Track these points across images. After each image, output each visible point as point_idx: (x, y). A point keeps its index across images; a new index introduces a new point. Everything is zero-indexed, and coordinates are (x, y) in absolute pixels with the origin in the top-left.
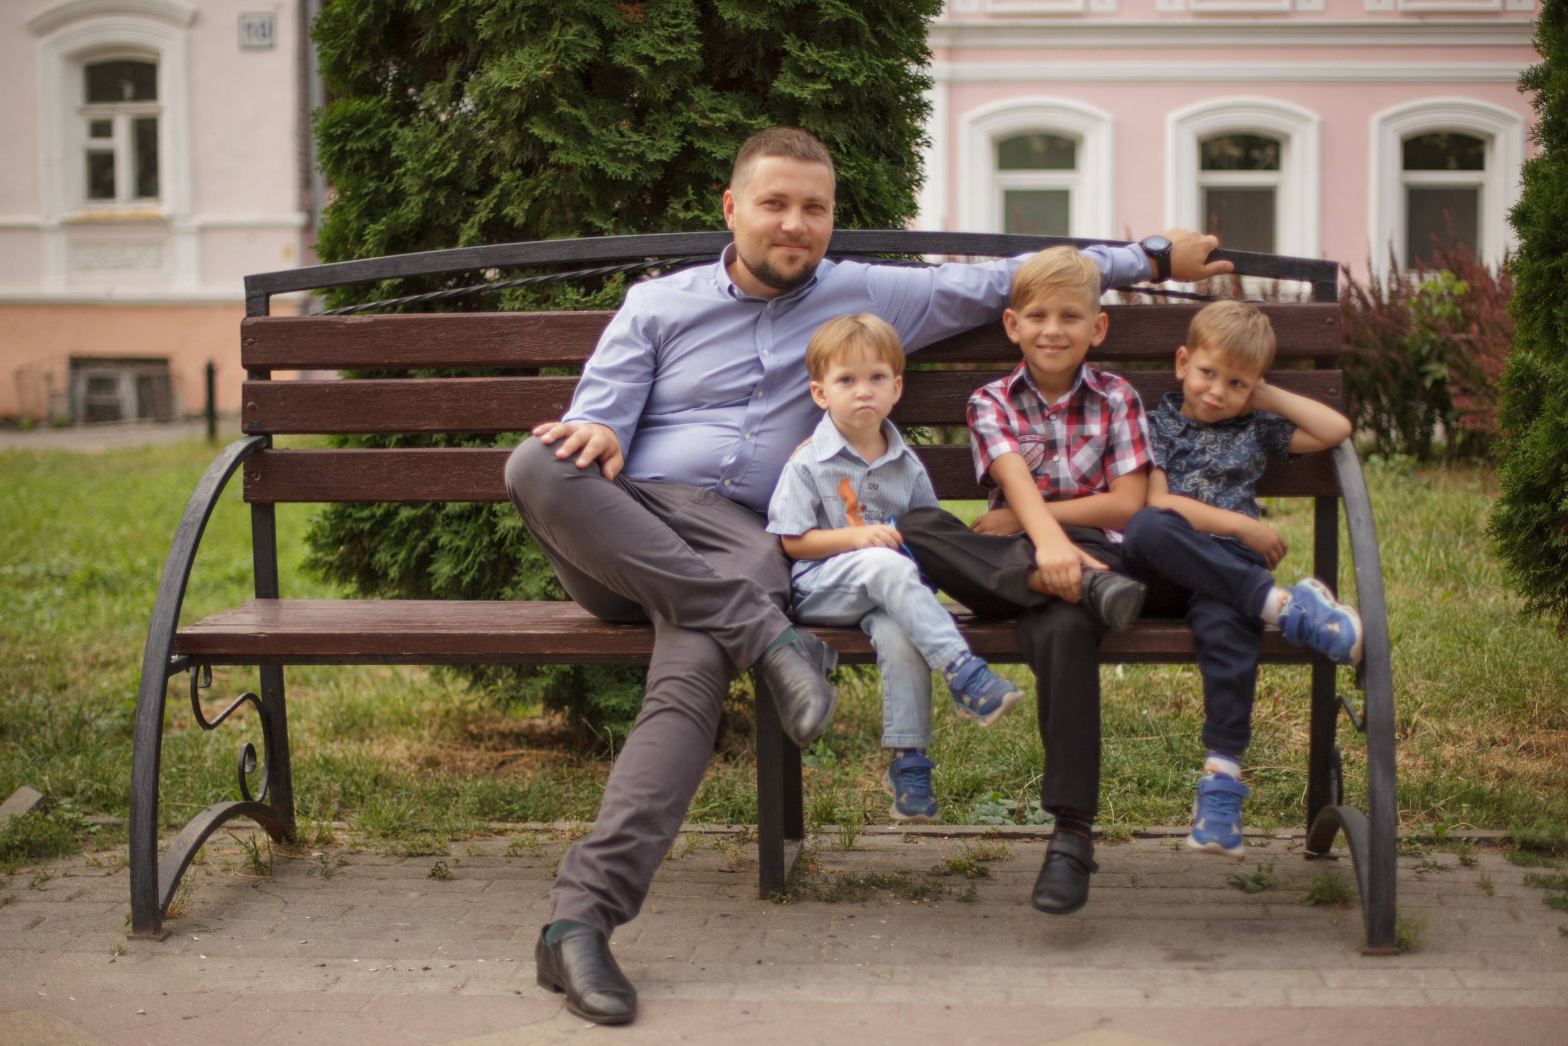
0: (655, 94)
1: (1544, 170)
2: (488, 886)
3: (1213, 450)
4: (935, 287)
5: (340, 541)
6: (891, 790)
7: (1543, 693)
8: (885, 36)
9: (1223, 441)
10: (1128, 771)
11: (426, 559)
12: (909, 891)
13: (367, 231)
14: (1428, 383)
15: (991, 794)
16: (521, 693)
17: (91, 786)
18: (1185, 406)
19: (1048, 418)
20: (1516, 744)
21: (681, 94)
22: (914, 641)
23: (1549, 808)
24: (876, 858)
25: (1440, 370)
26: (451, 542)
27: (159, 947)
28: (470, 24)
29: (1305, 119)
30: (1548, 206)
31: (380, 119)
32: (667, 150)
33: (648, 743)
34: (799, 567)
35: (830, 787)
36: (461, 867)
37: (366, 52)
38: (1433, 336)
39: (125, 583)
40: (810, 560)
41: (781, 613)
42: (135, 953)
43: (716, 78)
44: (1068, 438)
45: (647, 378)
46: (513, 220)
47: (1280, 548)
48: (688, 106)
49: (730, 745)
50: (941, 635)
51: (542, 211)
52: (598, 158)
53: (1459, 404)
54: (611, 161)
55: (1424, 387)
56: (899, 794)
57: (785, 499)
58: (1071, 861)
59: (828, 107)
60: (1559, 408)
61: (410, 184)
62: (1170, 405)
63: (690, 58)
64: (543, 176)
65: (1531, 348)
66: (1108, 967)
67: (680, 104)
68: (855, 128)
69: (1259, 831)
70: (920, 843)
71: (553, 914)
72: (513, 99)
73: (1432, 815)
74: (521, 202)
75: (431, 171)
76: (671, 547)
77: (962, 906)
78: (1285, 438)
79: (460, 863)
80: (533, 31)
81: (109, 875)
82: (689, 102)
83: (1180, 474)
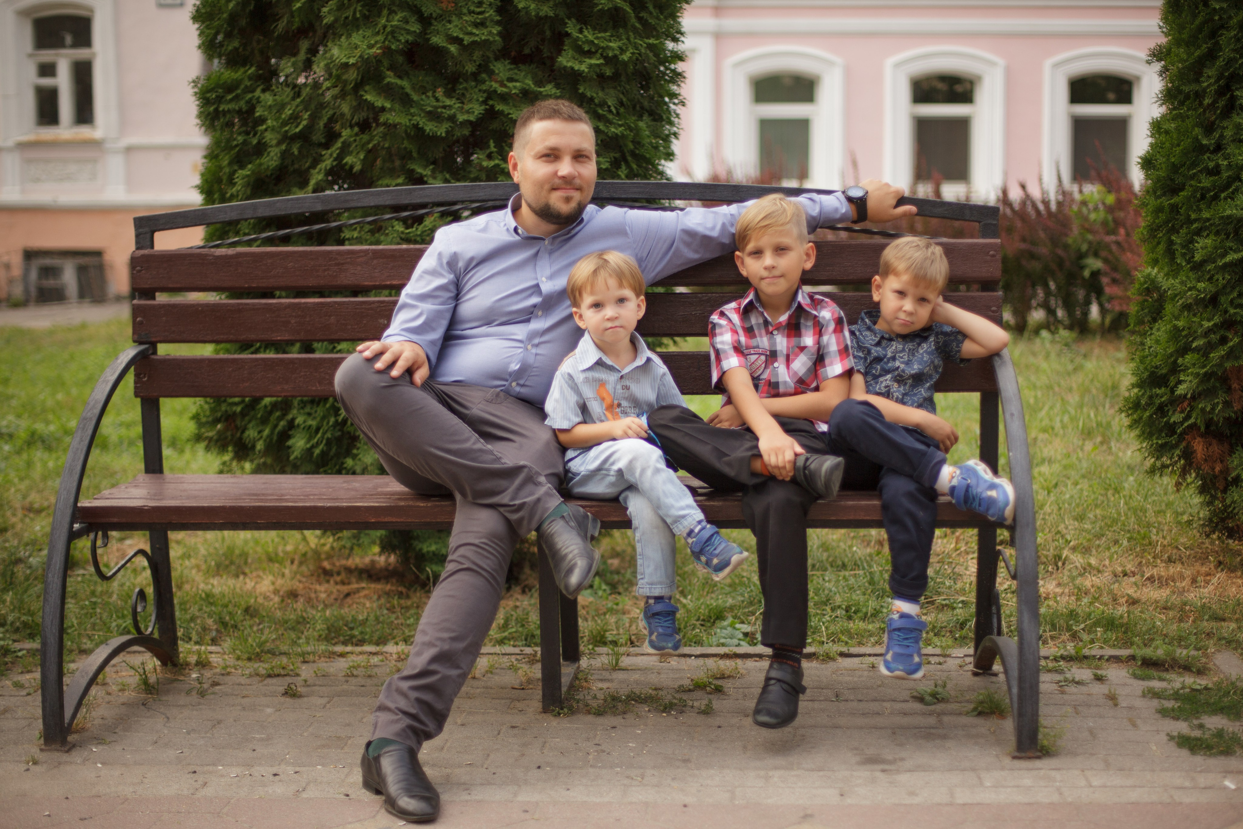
0: (464, 67)
1: (1166, 126)
2: (329, 702)
3: (902, 358)
4: (679, 228)
5: (217, 421)
6: (645, 628)
7: (1165, 532)
8: (646, 20)
9: (910, 350)
10: (838, 600)
11: (285, 435)
12: (660, 705)
13: (237, 175)
14: (1086, 273)
15: (730, 620)
16: (361, 541)
17: (19, 618)
18: (880, 321)
19: (771, 333)
20: (1143, 576)
21: (484, 68)
22: (661, 513)
23: (1165, 632)
24: (636, 676)
25: (1094, 263)
26: (305, 422)
27: (65, 757)
28: (316, 11)
29: (992, 64)
30: (1169, 156)
31: (246, 87)
32: (473, 112)
33: (449, 596)
34: (570, 454)
35: (605, 614)
36: (308, 686)
37: (236, 32)
38: (1090, 237)
39: (58, 440)
40: (579, 449)
41: (554, 491)
42: (45, 762)
43: (513, 54)
44: (788, 348)
45: (450, 301)
46: (352, 167)
47: (952, 438)
48: (490, 77)
49: (527, 579)
50: (682, 509)
51: (375, 160)
52: (418, 119)
53: (1109, 290)
54: (429, 121)
55: (1083, 278)
56: (651, 634)
57: (557, 401)
58: (785, 686)
59: (601, 77)
60: (1176, 313)
61: (270, 138)
62: (867, 320)
63: (491, 39)
64: (375, 133)
65: (1155, 265)
66: (813, 770)
67: (484, 75)
68: (623, 93)
69: (938, 651)
70: (672, 663)
71: (374, 733)
72: (351, 71)
73: (1074, 636)
74: (358, 153)
75: (287, 128)
76: (467, 440)
77: (702, 717)
78: (958, 346)
79: (308, 683)
80: (366, 18)
81: (29, 694)
82: (491, 73)
83: (876, 377)
